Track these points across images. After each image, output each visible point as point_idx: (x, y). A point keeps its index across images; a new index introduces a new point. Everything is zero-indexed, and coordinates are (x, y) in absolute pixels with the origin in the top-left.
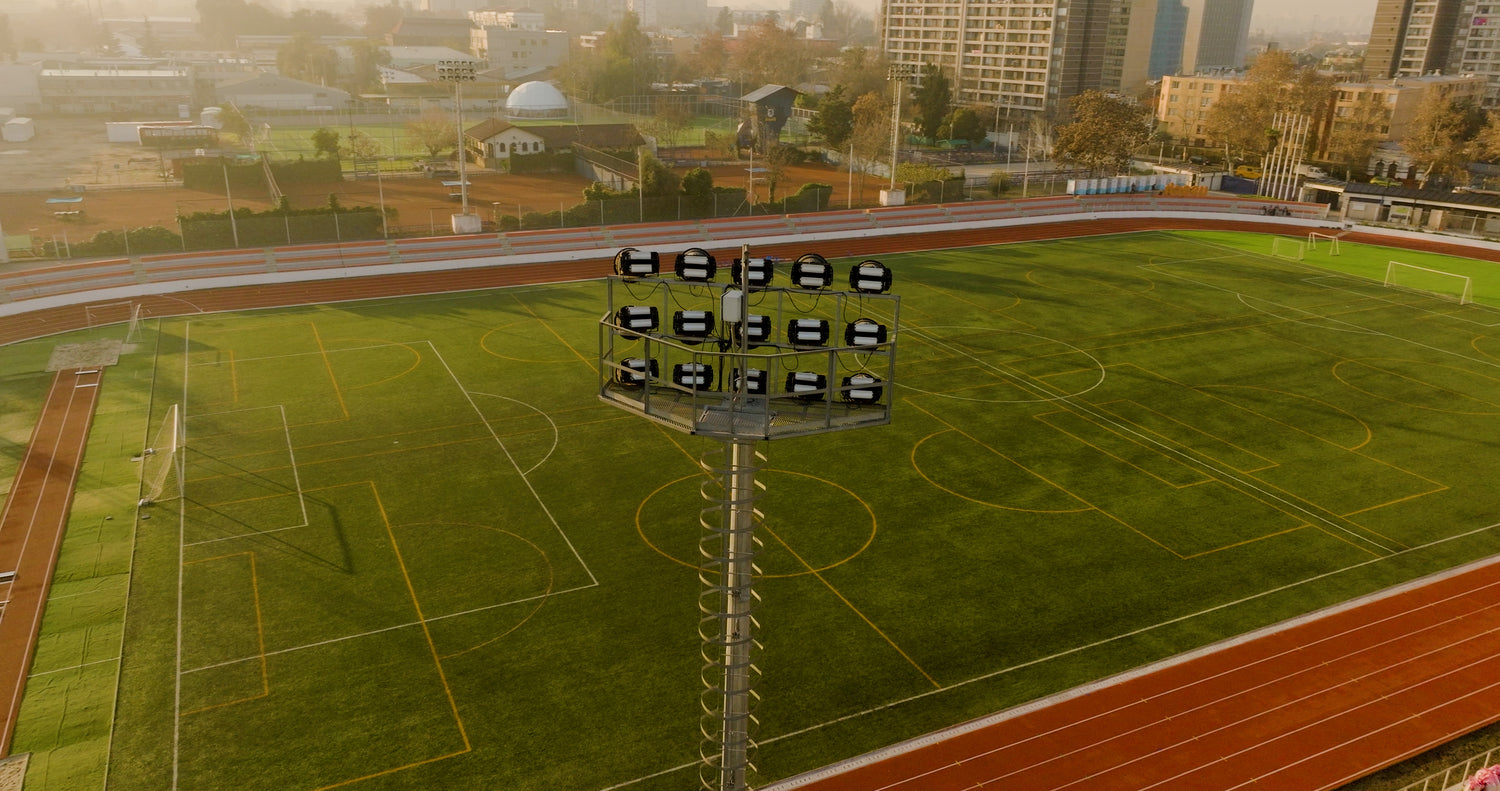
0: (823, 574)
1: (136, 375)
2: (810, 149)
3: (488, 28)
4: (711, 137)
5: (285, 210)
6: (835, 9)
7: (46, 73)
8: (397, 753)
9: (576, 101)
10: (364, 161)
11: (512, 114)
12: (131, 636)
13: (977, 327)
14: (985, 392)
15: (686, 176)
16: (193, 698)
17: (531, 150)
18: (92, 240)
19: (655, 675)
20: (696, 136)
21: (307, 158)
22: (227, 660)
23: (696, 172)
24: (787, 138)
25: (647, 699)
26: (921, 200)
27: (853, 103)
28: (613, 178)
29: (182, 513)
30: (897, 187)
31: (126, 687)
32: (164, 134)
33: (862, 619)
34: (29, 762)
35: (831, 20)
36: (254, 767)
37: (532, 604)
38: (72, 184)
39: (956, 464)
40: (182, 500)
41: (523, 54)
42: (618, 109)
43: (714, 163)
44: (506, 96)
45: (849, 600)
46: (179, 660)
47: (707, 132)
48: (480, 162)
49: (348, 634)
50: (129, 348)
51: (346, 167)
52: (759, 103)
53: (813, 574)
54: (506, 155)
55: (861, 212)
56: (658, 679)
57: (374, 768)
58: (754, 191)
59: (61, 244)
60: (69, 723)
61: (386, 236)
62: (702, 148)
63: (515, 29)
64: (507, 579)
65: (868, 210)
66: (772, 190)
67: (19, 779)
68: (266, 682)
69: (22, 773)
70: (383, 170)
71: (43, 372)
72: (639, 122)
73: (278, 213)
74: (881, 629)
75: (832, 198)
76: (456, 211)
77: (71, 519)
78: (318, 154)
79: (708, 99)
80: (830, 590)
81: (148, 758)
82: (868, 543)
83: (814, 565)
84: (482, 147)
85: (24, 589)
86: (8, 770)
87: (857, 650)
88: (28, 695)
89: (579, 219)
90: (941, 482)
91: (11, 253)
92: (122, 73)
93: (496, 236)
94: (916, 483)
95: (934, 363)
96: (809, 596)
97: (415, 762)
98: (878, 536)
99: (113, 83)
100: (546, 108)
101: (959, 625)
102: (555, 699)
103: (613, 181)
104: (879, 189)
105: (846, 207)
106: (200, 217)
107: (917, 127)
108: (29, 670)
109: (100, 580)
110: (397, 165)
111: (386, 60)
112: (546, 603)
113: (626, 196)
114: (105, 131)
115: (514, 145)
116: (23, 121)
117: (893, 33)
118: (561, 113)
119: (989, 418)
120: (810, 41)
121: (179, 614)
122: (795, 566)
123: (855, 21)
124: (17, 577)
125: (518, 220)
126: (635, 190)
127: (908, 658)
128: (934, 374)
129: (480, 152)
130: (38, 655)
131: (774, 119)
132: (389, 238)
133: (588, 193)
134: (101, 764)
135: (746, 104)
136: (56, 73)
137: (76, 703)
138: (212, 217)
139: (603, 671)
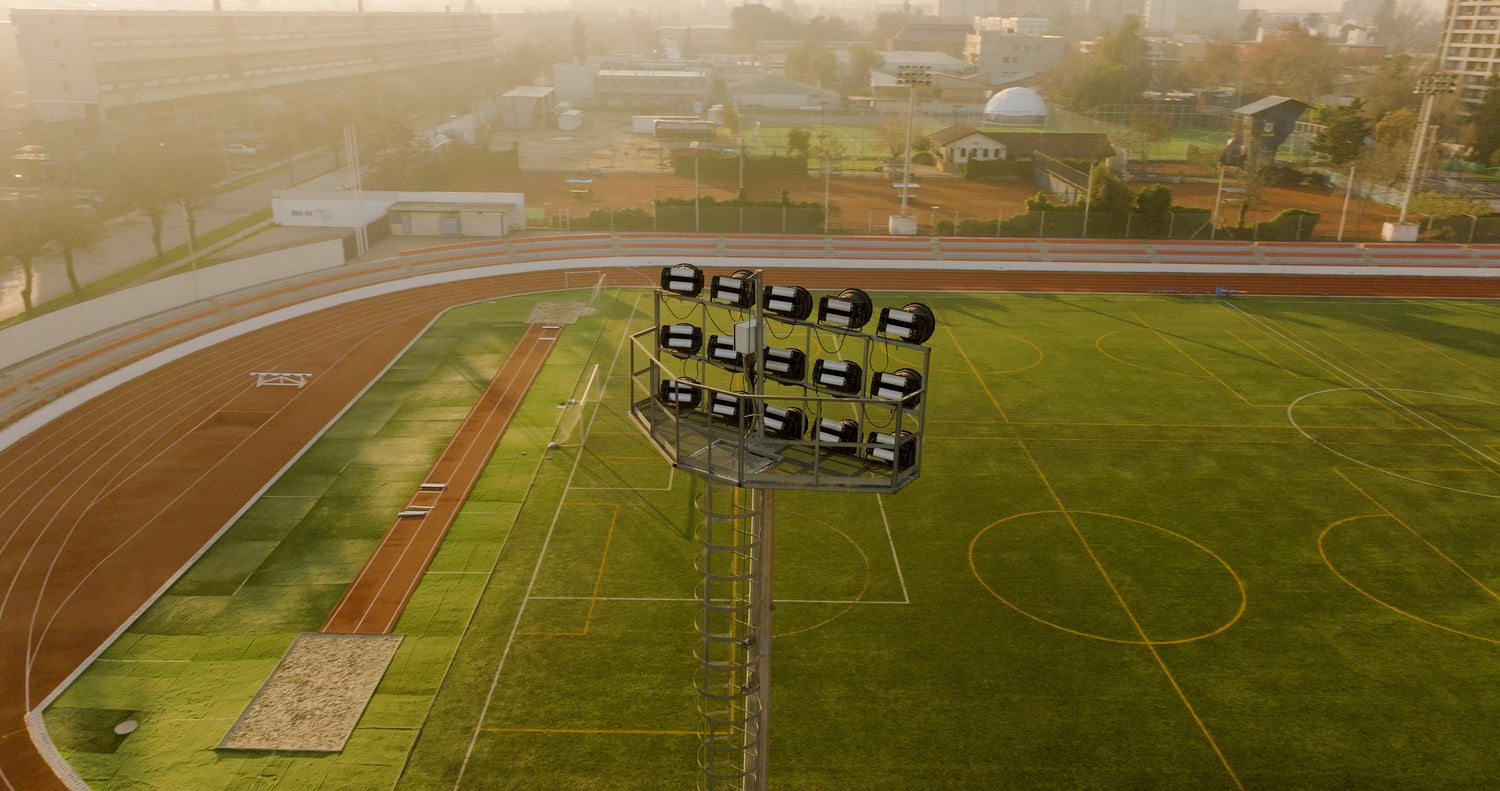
0: (1159, 648)
1: (586, 335)
2: (1312, 170)
3: (984, 33)
4: (1195, 151)
5: (743, 202)
6: (1396, 11)
7: (602, 73)
8: (669, 717)
9: (1058, 109)
10: (832, 159)
11: (989, 120)
12: (504, 557)
13: (1470, 398)
14: (1450, 477)
15: (1141, 192)
16: (529, 622)
17: (991, 156)
18: (587, 215)
19: (933, 709)
20: (1176, 148)
21: (782, 153)
22: (566, 595)
23: (1154, 188)
24: (1285, 156)
25: (916, 732)
26: (1442, 238)
27: (1379, 119)
28: (1067, 190)
29: (578, 460)
30: (1408, 220)
31: (486, 600)
32: (674, 127)
33: (1188, 709)
34: (402, 642)
35: (1387, 22)
36: (552, 695)
37: (837, 608)
38: (592, 167)
39: (1379, 557)
40: (582, 448)
41: (1015, 60)
42: (1100, 117)
43: (1189, 180)
44: (985, 101)
45: (1180, 685)
46: (531, 586)
47: (1190, 146)
48: (940, 166)
49: (668, 595)
50: (589, 311)
51: (813, 164)
52: (1255, 115)
53: (1146, 646)
54: (964, 160)
55: (1352, 246)
56: (934, 715)
57: (646, 726)
58: (1221, 213)
59: (564, 217)
60: (441, 618)
61: (826, 232)
62: (1182, 162)
63: (1011, 35)
64: (823, 578)
65: (1362, 245)
66: (1243, 213)
67: (391, 654)
68: (588, 622)
69: (395, 649)
70: (848, 168)
71: (521, 323)
72: (1113, 132)
73: (735, 203)
74: (1208, 727)
75: (1318, 227)
76: (895, 212)
77: (498, 449)
78: (790, 151)
79: (1204, 110)
80: (1160, 668)
81: (481, 663)
82: (1227, 626)
83: (1151, 637)
84: (943, 150)
85: (447, 500)
86: (388, 644)
87: (1168, 744)
88: (420, 588)
89: (1017, 230)
90: (1347, 574)
91: (529, 222)
92: (657, 74)
93: (928, 240)
94: (1315, 570)
95: (1390, 433)
96: (1133, 668)
97: (682, 730)
98: (1242, 622)
99: (648, 81)
100: (1023, 114)
101: (1310, 747)
102: (826, 707)
103: (1067, 193)
104: (1381, 221)
105: (1334, 239)
106: (671, 202)
107: (1466, 150)
108: (427, 568)
109: (500, 504)
110: (859, 165)
111: (879, 65)
112: (851, 610)
113: (1072, 208)
114: (630, 124)
115: (975, 150)
116: (574, 112)
117: (1456, 38)
118: (1039, 120)
119: (1445, 510)
120: (1351, 47)
121: (545, 546)
122: (1128, 632)
123: (1420, 23)
124: (446, 489)
125: (953, 226)
126: (1082, 203)
127: (1228, 768)
128: (1385, 446)
129: (941, 156)
130: (438, 556)
131: (1272, 135)
132: (828, 233)
133: (1030, 203)
134: (447, 660)
135: (1241, 116)
136: (607, 73)
137: (449, 603)
138: (681, 203)
139: (882, 691)
